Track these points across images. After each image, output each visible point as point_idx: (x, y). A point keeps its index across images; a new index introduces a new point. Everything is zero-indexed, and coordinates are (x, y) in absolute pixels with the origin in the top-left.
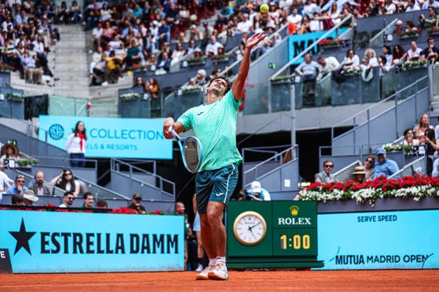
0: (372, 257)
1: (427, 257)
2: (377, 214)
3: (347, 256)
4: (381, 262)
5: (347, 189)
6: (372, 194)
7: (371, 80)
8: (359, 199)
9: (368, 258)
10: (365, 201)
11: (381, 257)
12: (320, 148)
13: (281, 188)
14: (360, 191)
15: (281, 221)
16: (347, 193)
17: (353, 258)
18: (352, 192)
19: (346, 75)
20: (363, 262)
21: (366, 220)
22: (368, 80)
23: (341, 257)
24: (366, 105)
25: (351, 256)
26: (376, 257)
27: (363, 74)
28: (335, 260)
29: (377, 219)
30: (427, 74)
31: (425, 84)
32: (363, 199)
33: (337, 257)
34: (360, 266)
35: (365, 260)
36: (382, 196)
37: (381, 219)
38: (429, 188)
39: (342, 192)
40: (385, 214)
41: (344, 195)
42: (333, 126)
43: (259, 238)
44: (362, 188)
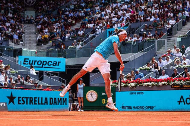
0: (135, 107)
1: (154, 107)
2: (136, 92)
3: (126, 106)
4: (138, 109)
6: (135, 85)
7: (136, 45)
8: (130, 86)
9: (133, 107)
10: (132, 87)
11: (138, 107)
12: (117, 68)
13: (103, 82)
14: (131, 84)
15: (103, 94)
16: (126, 84)
18: (128, 84)
19: (126, 43)
20: (131, 108)
21: (133, 94)
22: (134, 45)
23: (124, 107)
24: (134, 53)
25: (127, 106)
26: (136, 107)
27: (133, 43)
28: (121, 108)
29: (136, 94)
30: (155, 43)
31: (154, 46)
32: (132, 86)
33: (122, 107)
34: (130, 110)
35: (132, 108)
36: (138, 86)
37: (138, 93)
38: (155, 83)
39: (124, 84)
40: (139, 92)
41: (125, 85)
43: (95, 99)
44: (131, 83)
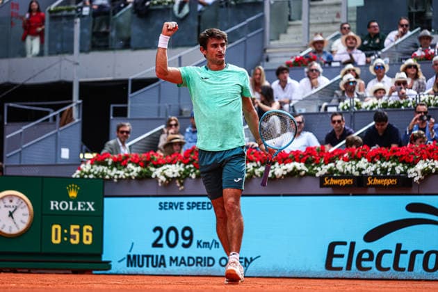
0: (177, 258)
1: (252, 260)
2: (185, 200)
3: (143, 256)
4: (189, 265)
5: (145, 164)
6: (180, 172)
7: (187, 16)
8: (163, 178)
9: (171, 258)
10: (170, 181)
11: (189, 258)
12: (112, 106)
13: (56, 160)
14: (164, 167)
15: (54, 205)
16: (145, 170)
17: (150, 259)
18: (152, 169)
19: (151, 7)
20: (164, 265)
21: (171, 207)
22: (181, 15)
23: (134, 256)
24: (179, 50)
25: (148, 256)
26: (183, 258)
27: (176, 8)
28: (125, 261)
29: (185, 206)
30: (263, 10)
31: (260, 23)
32: (168, 178)
33: (129, 256)
34: (160, 270)
35: (167, 262)
36: (193, 176)
37: (191, 206)
38: (258, 167)
39: (139, 169)
40: (196, 200)
41: (141, 173)
42: (131, 77)
43: (22, 227)
44: (165, 164)
